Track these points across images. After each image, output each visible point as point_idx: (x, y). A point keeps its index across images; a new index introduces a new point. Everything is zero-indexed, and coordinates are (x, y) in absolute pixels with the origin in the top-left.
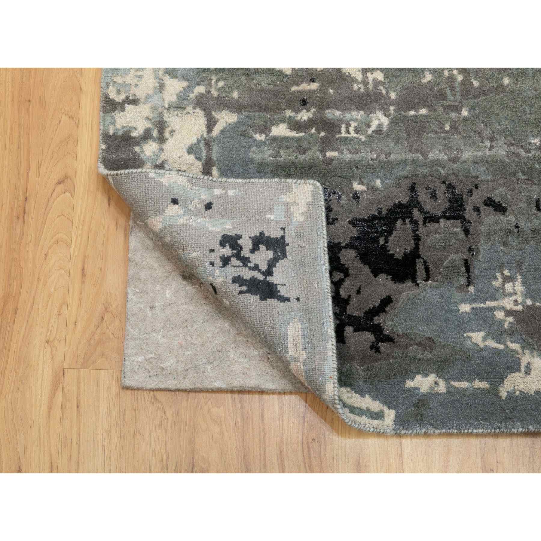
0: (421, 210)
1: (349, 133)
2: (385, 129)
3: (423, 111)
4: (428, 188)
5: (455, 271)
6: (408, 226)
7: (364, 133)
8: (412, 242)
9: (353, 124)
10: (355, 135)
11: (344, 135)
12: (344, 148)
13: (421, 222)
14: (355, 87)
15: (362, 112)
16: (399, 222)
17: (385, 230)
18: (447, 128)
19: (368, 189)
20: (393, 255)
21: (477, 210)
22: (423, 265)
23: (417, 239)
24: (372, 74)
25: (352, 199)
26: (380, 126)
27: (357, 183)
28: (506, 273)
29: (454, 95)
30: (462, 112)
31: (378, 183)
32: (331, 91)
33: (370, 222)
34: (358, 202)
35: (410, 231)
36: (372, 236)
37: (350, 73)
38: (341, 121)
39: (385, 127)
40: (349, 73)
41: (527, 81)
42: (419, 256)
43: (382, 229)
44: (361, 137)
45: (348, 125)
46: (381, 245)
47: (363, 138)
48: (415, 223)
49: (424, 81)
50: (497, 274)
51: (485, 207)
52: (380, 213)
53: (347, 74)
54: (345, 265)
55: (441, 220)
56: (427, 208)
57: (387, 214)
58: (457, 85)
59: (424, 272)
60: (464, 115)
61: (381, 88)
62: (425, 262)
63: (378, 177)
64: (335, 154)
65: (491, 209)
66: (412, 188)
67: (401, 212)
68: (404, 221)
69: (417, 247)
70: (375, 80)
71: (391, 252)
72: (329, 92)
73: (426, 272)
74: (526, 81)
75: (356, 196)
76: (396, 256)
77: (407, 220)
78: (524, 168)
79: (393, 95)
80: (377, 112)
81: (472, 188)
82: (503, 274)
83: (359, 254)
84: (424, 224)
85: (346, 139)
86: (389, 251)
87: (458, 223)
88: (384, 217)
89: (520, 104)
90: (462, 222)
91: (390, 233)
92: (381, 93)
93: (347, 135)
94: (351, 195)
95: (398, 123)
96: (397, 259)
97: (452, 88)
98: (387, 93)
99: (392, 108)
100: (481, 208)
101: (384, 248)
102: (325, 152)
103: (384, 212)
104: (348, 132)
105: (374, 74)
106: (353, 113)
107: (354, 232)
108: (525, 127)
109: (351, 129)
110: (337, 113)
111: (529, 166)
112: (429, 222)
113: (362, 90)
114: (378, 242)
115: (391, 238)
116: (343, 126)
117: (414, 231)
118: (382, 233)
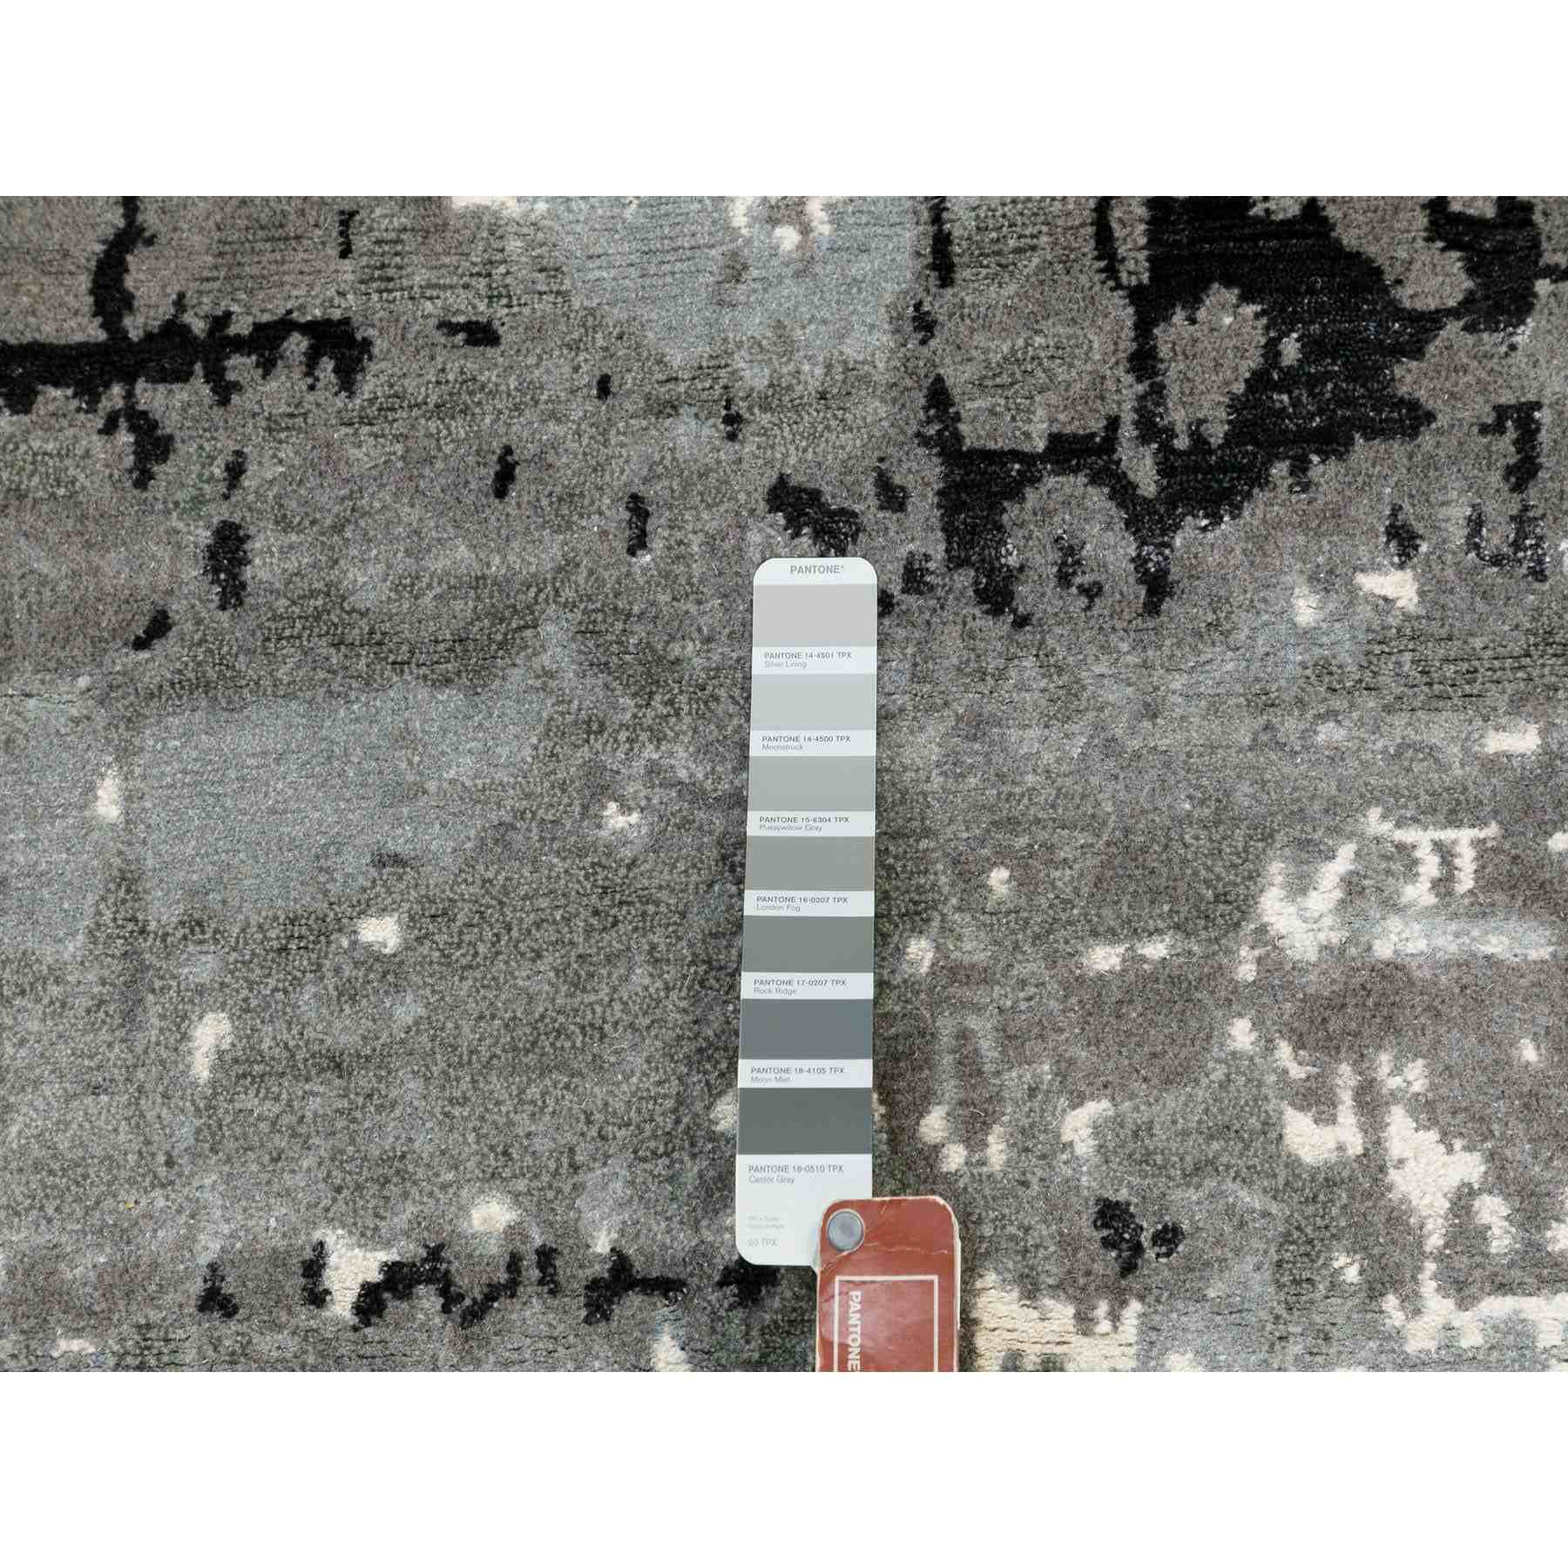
0: (1123, 491)
1: (1438, 846)
2: (1276, 869)
3: (1104, 958)
4: (1092, 592)
5: (994, 235)
6: (1177, 417)
7: (1369, 849)
8: (1164, 351)
9: (1418, 893)
10: (1408, 835)
11: (1463, 838)
12: (1458, 772)
13: (1127, 431)
14: (1416, 1076)
15: (1383, 950)
16: (1217, 433)
17: (1280, 392)
18: (998, 878)
19: (1349, 582)
20: (1245, 298)
21: (892, 497)
22: (1123, 260)
23: (1144, 362)
24: (1341, 1148)
25: (1419, 527)
26: (1300, 886)
27: (1400, 604)
28: (788, 237)
29: (964, 1035)
30: (930, 955)
31: (1306, 609)
32: (1529, 1052)
33: (1346, 419)
34: (1396, 510)
35: (1174, 391)
36: (1334, 364)
37: (1442, 1148)
38: (1479, 910)
39: (1279, 879)
40: (1450, 1150)
41: (633, 1114)
42: (1136, 295)
43: (1290, 393)
44: (1387, 826)
45: (1443, 885)
46: (1293, 330)
47: (1375, 822)
48: (1150, 429)
49: (1097, 1108)
50: (826, 229)
51: (857, 508)
52: (1300, 467)
53: (1458, 1144)
54: (1443, 250)
55: (1040, 445)
56: (1097, 497)
57: (1268, 463)
58: (949, 1088)
59: (1118, 232)
60: (924, 943)
61: (1297, 1072)
62: (1111, 271)
63: (1307, 636)
64: (1496, 742)
65: (834, 498)
66: (1157, 587)
67: (1210, 469)
68: (1198, 440)
69: (1144, 328)
70: (1326, 1118)
71: (1250, 310)
72: (1538, 1048)
73: (1109, 229)
74: (639, 1111)
75: (1403, 539)
76: (1231, 296)
77: (1182, 443)
78: (681, 692)
79: (1242, 1034)
80: (1312, 956)
81: (904, 597)
82: (805, 230)
83: (1386, 290)
84: (1113, 423)
85: (1453, 819)
86: (1257, 316)
87: (973, 435)
88: (1285, 443)
89: (674, 995)
90: (958, 438)
91: (1258, 382)
92: (1299, 1045)
93: (1447, 835)
94: (1424, 548)
95: (1217, 896)
96: (1228, 283)
97: (969, 1068)
98: (1269, 1047)
99: (1247, 972)
100: (873, 502)
101: (1279, 321)
102: (1546, 749)
103: (1280, 470)
104: (1445, 853)
105: (1332, 1145)
106: (1422, 945)
107: (1409, 378)
108: (660, 887)
109: (1430, 866)
110: (1496, 944)
111: (658, 698)
112: (1093, 435)
113: (1385, 1060)
114: (1307, 342)
115: (1254, 361)
116: (1465, 881)
117: (1158, 391)
118: (1291, 378)
